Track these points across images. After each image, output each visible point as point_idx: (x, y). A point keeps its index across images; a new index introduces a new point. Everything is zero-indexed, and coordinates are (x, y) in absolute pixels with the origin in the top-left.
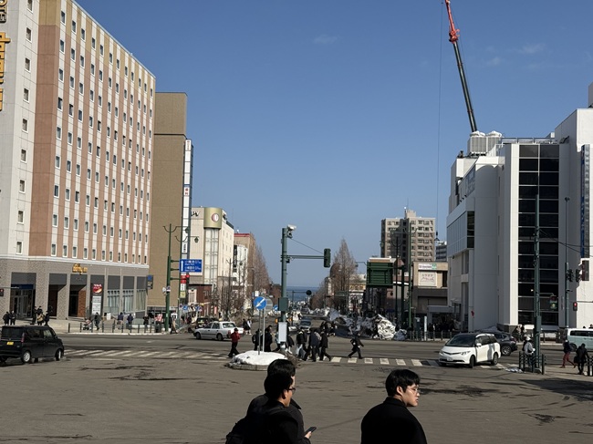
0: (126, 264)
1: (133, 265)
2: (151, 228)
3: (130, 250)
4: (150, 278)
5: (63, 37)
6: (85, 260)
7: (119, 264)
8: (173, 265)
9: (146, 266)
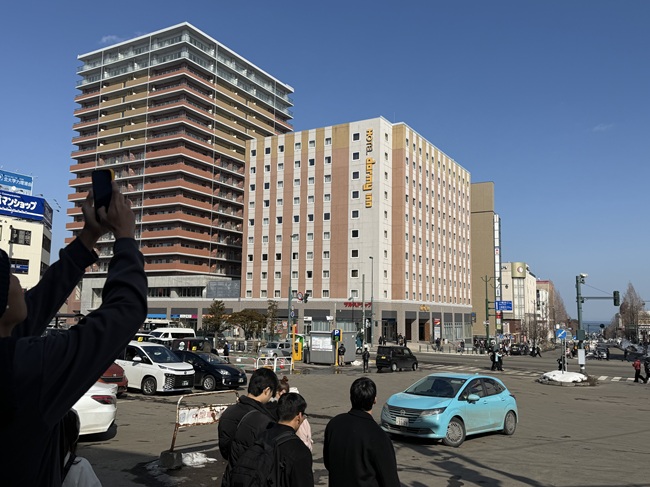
0: (456, 305)
1: (461, 305)
2: (472, 279)
3: (458, 295)
4: (474, 315)
5: (407, 155)
6: (428, 302)
7: (451, 304)
8: (490, 305)
9: (470, 306)
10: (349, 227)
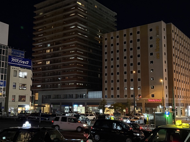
10: (149, 68)
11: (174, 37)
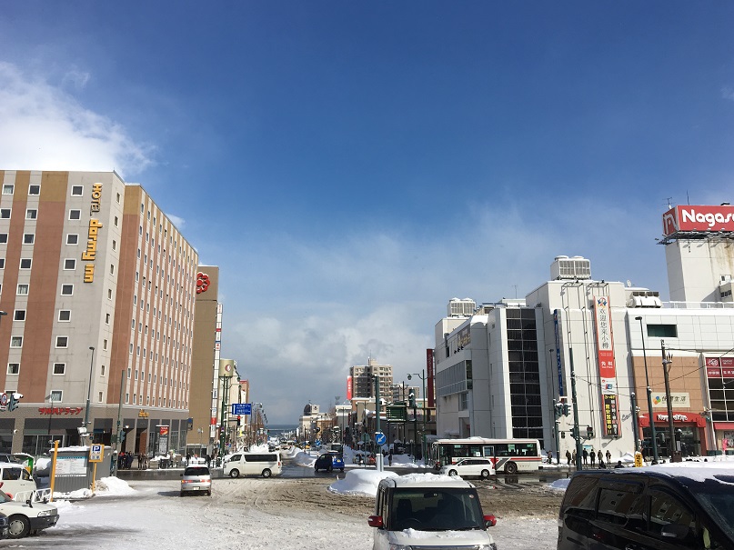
0: (174, 409)
1: (179, 410)
2: (192, 378)
3: (168, 395)
4: (190, 421)
5: (141, 225)
6: (147, 407)
7: (170, 409)
9: (187, 411)
10: (56, 307)
11: (145, 224)
